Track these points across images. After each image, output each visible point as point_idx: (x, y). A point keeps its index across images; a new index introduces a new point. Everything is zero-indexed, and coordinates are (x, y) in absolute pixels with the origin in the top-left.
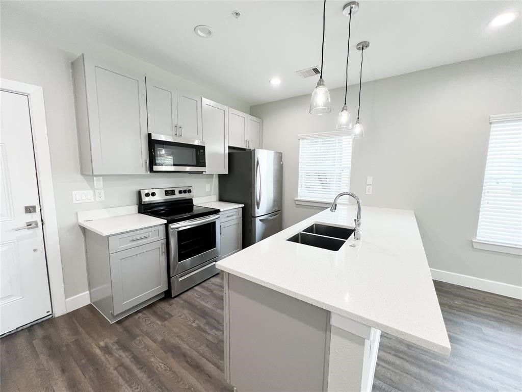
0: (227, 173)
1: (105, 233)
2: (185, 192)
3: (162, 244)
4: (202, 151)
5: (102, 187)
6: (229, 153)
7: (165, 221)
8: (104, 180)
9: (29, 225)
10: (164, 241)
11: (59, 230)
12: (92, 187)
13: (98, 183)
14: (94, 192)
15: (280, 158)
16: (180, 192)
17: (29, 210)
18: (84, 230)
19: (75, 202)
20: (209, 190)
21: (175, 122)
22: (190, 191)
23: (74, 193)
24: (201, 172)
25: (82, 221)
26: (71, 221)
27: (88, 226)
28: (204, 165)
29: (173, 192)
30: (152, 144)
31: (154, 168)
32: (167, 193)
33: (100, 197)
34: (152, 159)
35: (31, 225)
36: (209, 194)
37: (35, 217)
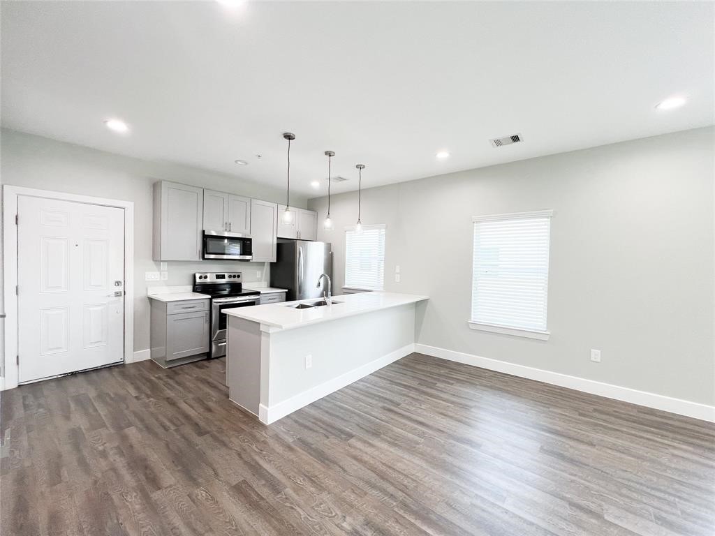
0: (275, 261)
1: (165, 300)
2: (234, 276)
3: (206, 314)
4: (249, 242)
5: (166, 269)
6: (278, 244)
7: (210, 297)
8: (168, 265)
9: (116, 293)
10: (208, 312)
11: (135, 299)
12: (159, 270)
13: (164, 266)
14: (160, 274)
15: (329, 247)
16: (230, 276)
17: (118, 283)
18: (151, 300)
19: (146, 280)
20: (260, 276)
21: (226, 221)
22: (239, 276)
23: (147, 273)
24: (248, 260)
25: (150, 294)
26: (142, 294)
27: (154, 297)
28: (250, 254)
29: (223, 277)
30: (206, 238)
31: (206, 256)
32: (218, 277)
33: (164, 277)
34: (205, 250)
35: (117, 294)
36: (259, 280)
37: (120, 289)
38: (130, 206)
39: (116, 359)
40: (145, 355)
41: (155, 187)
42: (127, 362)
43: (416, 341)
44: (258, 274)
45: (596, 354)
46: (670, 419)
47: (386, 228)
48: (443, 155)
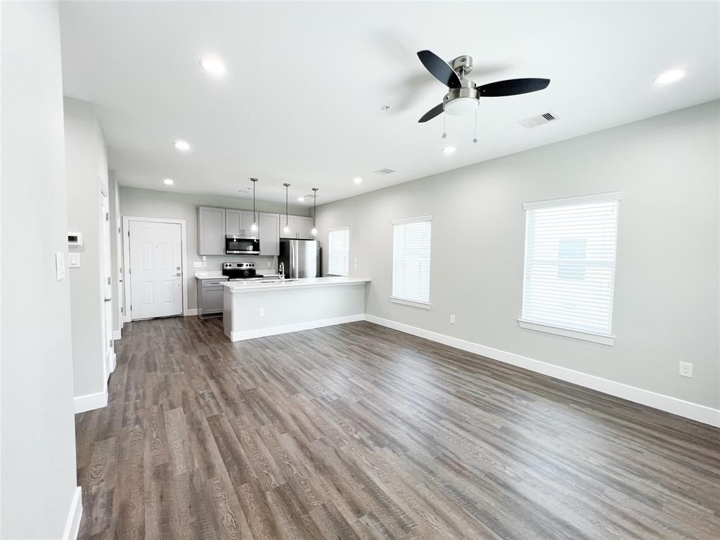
0: (279, 255)
2: (251, 265)
4: (257, 242)
5: (206, 260)
6: (280, 242)
7: (228, 277)
8: (206, 258)
11: (188, 278)
12: (202, 261)
14: (203, 263)
15: (319, 243)
16: (247, 265)
17: (178, 268)
18: (197, 279)
19: (194, 267)
21: (241, 228)
23: (194, 263)
24: (259, 254)
25: (196, 275)
26: (192, 276)
27: (199, 277)
28: (258, 250)
29: (242, 265)
30: (229, 241)
31: (228, 252)
32: (238, 265)
33: (205, 265)
34: (227, 248)
35: (178, 275)
36: (270, 268)
37: (180, 272)
38: (184, 222)
39: (178, 313)
40: (194, 312)
41: (197, 209)
42: (185, 315)
43: (365, 312)
44: (269, 264)
45: (453, 319)
46: (476, 359)
47: (350, 230)
48: (358, 181)
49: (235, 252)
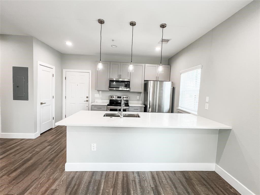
2: (125, 98)
4: (128, 83)
5: (101, 94)
7: (107, 105)
8: (102, 92)
12: (99, 94)
13: (100, 92)
16: (123, 97)
17: (87, 97)
19: (95, 97)
20: (139, 98)
21: (119, 74)
22: (127, 98)
23: (95, 94)
24: (129, 91)
25: (96, 102)
28: (129, 88)
29: (120, 97)
30: (111, 81)
31: (111, 89)
32: (118, 97)
33: (100, 96)
34: (110, 86)
35: (87, 101)
36: (138, 100)
37: (88, 99)
43: (217, 163)
49: (114, 89)
